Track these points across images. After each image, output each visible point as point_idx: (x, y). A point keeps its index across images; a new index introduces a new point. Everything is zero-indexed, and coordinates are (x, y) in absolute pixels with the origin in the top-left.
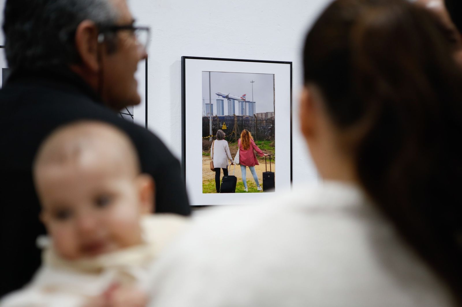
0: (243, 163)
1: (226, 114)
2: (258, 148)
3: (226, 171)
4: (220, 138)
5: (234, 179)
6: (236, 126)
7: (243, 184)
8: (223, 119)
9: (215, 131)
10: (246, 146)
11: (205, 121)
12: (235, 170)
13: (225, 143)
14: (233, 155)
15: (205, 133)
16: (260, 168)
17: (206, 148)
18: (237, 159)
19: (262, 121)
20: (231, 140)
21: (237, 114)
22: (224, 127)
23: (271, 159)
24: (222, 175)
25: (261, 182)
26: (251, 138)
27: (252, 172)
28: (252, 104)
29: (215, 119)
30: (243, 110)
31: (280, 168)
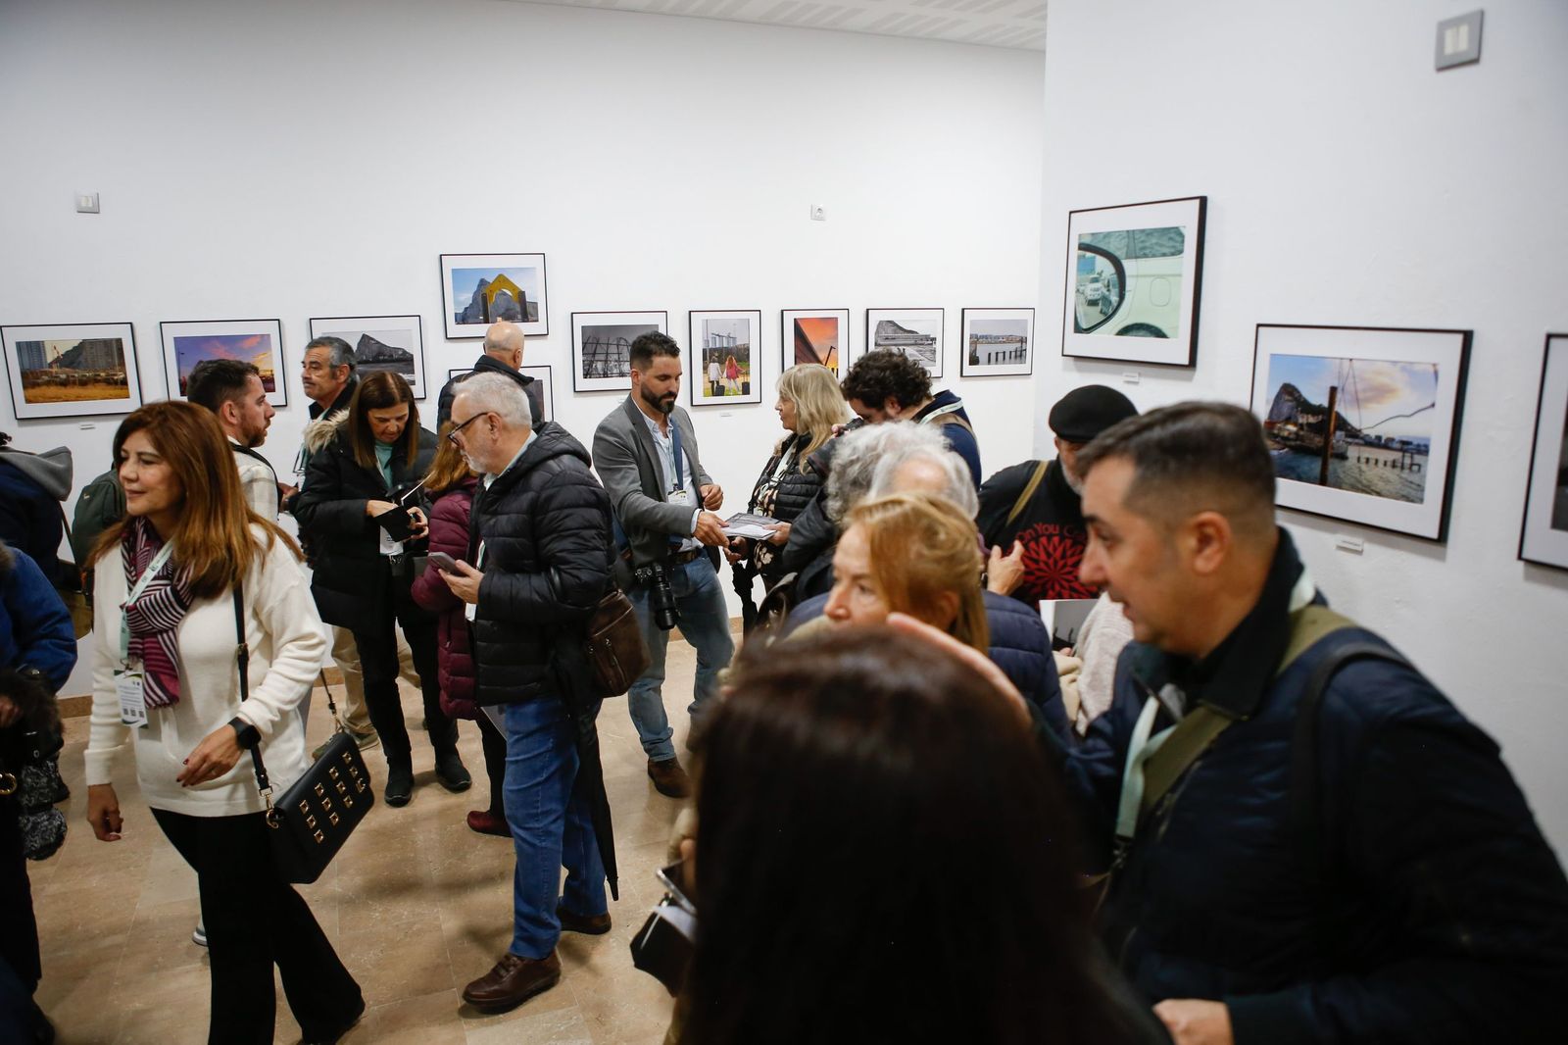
0: (728, 377)
2: (739, 367)
3: (718, 382)
4: (714, 362)
5: (723, 387)
7: (729, 390)
8: (715, 350)
9: (710, 358)
10: (731, 366)
11: (704, 351)
12: (724, 382)
13: (717, 364)
14: (723, 373)
15: (704, 359)
16: (740, 380)
17: (705, 368)
18: (725, 375)
19: (740, 349)
20: (721, 362)
21: (725, 346)
22: (717, 354)
23: (747, 374)
24: (715, 385)
25: (741, 389)
26: (734, 360)
27: (735, 382)
28: (734, 338)
29: (710, 350)
30: (728, 342)
31: (753, 380)
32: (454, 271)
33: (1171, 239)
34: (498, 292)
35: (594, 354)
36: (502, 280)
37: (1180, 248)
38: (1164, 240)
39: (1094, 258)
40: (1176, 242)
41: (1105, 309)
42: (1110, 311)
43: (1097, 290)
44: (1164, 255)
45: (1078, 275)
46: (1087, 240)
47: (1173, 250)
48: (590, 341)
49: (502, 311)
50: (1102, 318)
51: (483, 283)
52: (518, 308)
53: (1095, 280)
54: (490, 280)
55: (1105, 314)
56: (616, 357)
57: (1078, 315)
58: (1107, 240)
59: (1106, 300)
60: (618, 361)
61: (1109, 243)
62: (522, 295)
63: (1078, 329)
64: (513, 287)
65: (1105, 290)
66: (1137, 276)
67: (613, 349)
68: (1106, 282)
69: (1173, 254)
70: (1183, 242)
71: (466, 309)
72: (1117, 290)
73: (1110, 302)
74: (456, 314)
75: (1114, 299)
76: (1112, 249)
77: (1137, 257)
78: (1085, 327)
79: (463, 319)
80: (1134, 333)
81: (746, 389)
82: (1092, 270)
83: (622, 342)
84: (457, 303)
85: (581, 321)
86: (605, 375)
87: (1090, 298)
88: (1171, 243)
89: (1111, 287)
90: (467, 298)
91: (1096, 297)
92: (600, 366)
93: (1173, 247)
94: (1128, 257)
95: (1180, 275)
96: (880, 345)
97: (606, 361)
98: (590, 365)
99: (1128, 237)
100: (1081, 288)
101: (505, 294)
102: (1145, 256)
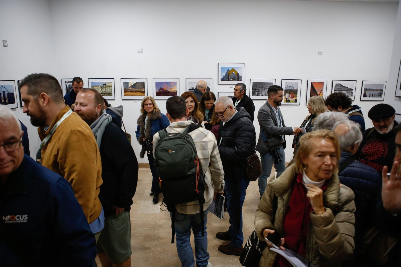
1: (289, 89)
2: (294, 95)
3: (288, 99)
4: (287, 93)
5: (289, 100)
6: (290, 91)
7: (291, 101)
8: (288, 90)
9: (286, 92)
10: (292, 95)
12: (290, 99)
13: (288, 94)
14: (290, 96)
16: (294, 98)
17: (285, 95)
19: (295, 90)
20: (289, 93)
23: (297, 97)
24: (287, 99)
25: (294, 101)
26: (293, 93)
27: (293, 99)
28: (294, 87)
30: (292, 88)
31: (298, 99)
32: (221, 67)
34: (232, 73)
35: (255, 90)
36: (233, 70)
48: (255, 86)
49: (232, 78)
51: (228, 70)
52: (237, 77)
54: (230, 70)
56: (261, 91)
60: (262, 92)
62: (238, 74)
64: (236, 72)
67: (260, 89)
71: (224, 77)
74: (221, 78)
79: (223, 79)
81: (296, 101)
83: (263, 87)
84: (221, 75)
85: (253, 81)
86: (258, 95)
90: (224, 74)
92: (257, 93)
96: (336, 91)
97: (258, 92)
98: (254, 93)
101: (234, 73)
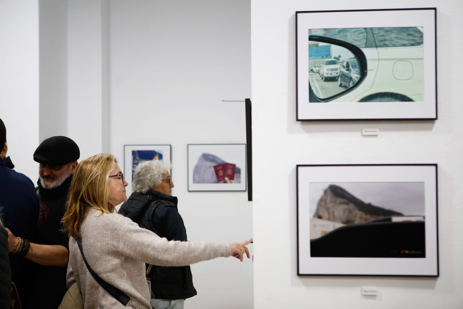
33: (409, 34)
37: (419, 41)
38: (403, 35)
39: (330, 46)
40: (415, 37)
41: (344, 83)
42: (351, 85)
43: (336, 69)
44: (404, 45)
45: (309, 59)
46: (321, 34)
47: (412, 42)
50: (342, 90)
53: (333, 63)
55: (345, 87)
57: (313, 88)
58: (342, 34)
59: (345, 77)
61: (346, 36)
63: (313, 98)
65: (344, 70)
66: (379, 60)
68: (345, 64)
69: (413, 45)
70: (422, 37)
72: (358, 70)
73: (351, 78)
75: (355, 75)
76: (349, 40)
77: (377, 47)
78: (322, 97)
80: (379, 99)
82: (328, 55)
87: (326, 75)
88: (411, 37)
89: (351, 68)
91: (334, 74)
93: (413, 40)
94: (367, 46)
95: (422, 59)
99: (367, 32)
100: (315, 69)
102: (386, 46)
